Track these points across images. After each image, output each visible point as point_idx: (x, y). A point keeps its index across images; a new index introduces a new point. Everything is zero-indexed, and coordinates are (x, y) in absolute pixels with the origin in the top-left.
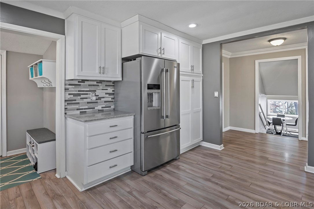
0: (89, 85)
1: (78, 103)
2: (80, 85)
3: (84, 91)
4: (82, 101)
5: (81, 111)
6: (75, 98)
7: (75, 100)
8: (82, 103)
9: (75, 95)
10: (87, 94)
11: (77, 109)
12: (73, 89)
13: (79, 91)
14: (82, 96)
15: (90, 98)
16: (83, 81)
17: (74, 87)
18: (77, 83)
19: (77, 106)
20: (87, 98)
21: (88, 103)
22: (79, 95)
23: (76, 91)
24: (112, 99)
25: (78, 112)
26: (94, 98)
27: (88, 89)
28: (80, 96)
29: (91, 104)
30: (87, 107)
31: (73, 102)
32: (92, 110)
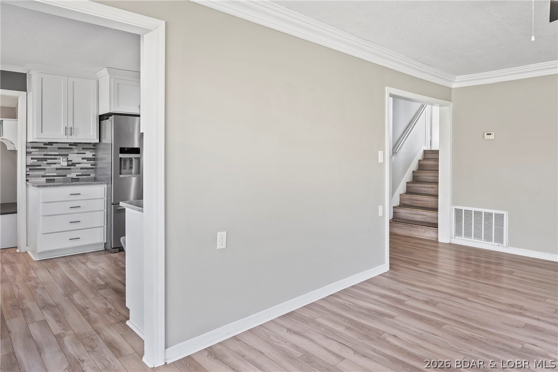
0: (59, 148)
1: (44, 169)
2: (46, 148)
3: (51, 155)
4: (49, 167)
5: (48, 178)
6: (40, 163)
7: (40, 166)
8: (48, 169)
9: (39, 159)
10: (56, 159)
11: (43, 176)
12: (37, 153)
13: (44, 155)
14: (49, 161)
15: (60, 163)
16: (51, 144)
17: (38, 150)
18: (42, 146)
19: (42, 173)
20: (55, 164)
21: (57, 169)
22: (45, 159)
23: (41, 155)
24: (91, 165)
25: (44, 179)
26: (65, 164)
27: (58, 153)
28: (46, 161)
29: (62, 171)
30: (55, 174)
31: (37, 167)
32: (62, 178)
